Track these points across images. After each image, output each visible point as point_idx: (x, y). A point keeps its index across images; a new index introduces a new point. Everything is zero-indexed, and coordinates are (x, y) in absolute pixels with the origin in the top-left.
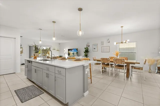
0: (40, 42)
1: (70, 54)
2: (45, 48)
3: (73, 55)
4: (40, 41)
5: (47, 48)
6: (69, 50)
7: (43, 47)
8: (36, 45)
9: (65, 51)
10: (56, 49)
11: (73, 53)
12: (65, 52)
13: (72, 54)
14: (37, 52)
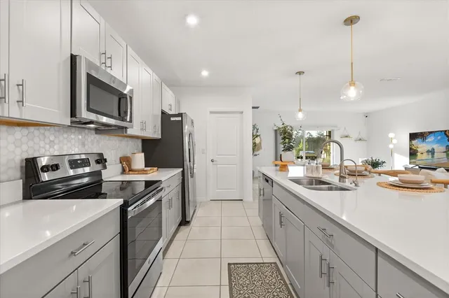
0: (300, 115)
1: (418, 154)
2: (315, 134)
3: (430, 156)
4: (300, 110)
5: (322, 135)
6: (413, 136)
7: (310, 132)
8: (286, 124)
9: (395, 141)
10: (354, 135)
11: (428, 151)
12: (391, 146)
13: (425, 154)
14: (289, 149)
